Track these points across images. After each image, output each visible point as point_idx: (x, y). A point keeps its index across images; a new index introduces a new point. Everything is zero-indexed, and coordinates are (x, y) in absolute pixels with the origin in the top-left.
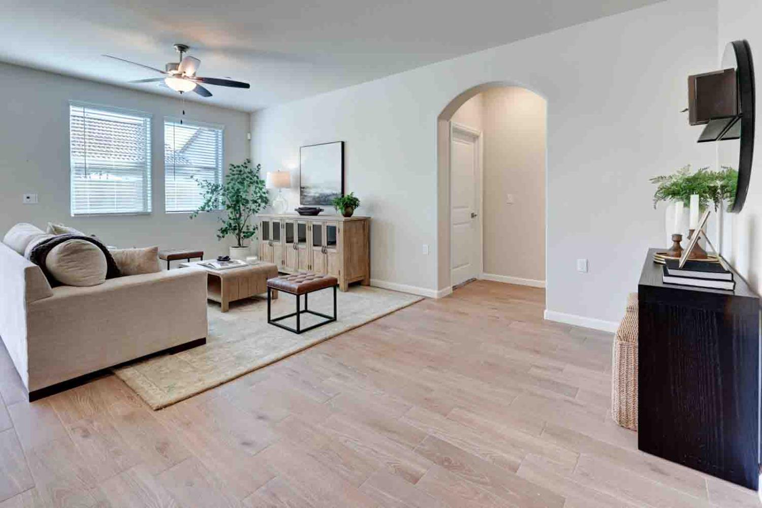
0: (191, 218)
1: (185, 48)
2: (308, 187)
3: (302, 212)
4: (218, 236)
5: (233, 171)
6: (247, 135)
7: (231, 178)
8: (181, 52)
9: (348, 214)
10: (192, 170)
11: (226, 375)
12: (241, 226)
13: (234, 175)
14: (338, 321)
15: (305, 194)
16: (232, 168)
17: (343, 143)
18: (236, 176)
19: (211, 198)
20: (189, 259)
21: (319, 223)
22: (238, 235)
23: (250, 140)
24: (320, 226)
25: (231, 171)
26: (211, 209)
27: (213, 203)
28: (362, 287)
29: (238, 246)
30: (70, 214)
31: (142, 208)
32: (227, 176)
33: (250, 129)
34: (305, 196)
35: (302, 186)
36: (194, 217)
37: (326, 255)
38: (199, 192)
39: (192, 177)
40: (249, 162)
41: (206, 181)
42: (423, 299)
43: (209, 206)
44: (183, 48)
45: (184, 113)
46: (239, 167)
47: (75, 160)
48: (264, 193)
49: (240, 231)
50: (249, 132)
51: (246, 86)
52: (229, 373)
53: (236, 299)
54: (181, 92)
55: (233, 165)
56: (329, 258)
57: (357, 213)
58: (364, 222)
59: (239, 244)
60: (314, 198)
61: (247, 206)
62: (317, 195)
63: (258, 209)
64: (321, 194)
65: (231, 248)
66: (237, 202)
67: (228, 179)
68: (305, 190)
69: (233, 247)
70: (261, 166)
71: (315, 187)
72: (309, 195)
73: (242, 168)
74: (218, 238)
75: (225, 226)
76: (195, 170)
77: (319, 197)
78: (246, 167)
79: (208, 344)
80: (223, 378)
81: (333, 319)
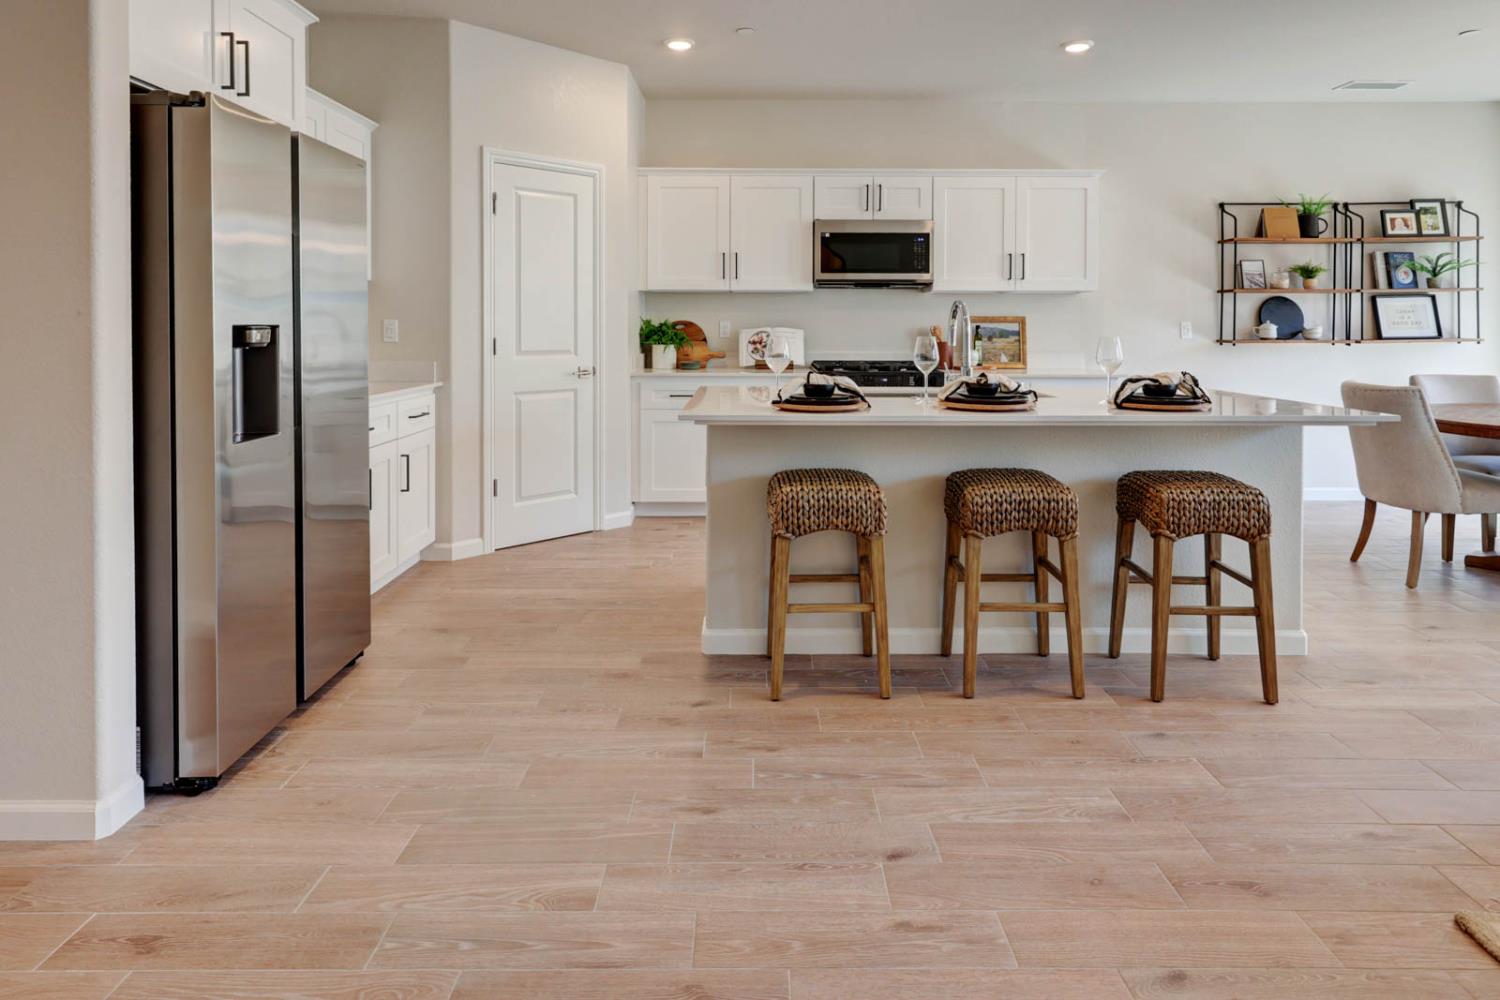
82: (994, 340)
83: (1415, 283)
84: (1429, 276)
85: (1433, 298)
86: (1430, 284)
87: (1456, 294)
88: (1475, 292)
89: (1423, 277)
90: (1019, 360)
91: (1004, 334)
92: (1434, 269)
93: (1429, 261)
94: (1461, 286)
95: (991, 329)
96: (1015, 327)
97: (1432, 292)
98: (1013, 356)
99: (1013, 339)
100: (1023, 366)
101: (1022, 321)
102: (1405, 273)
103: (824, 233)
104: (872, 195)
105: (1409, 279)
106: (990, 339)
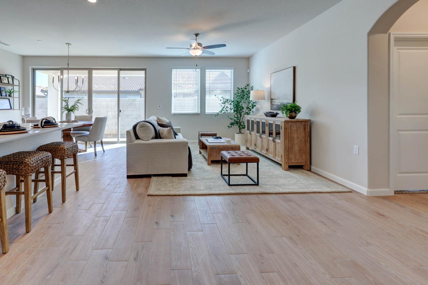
0: (216, 116)
1: (198, 35)
2: (274, 99)
3: (267, 115)
4: (228, 126)
5: (238, 91)
6: (247, 70)
7: (237, 95)
8: (196, 37)
9: (291, 117)
10: (218, 92)
11: (179, 192)
12: (241, 121)
13: (238, 93)
14: (259, 187)
15: (273, 103)
16: (238, 89)
17: (294, 68)
18: (240, 94)
19: (225, 106)
20: (213, 136)
21: (272, 122)
22: (239, 127)
23: (249, 73)
24: (272, 124)
25: (237, 91)
26: (225, 112)
27: (226, 109)
28: (303, 170)
29: (239, 133)
30: (171, 113)
31: (197, 111)
32: (235, 94)
33: (248, 67)
34: (273, 104)
35: (272, 98)
36: (217, 116)
37: (275, 143)
38: (219, 103)
39: (215, 96)
40: (248, 85)
41: (223, 97)
42: (351, 192)
43: (224, 110)
44: (197, 35)
45: (197, 66)
46: (242, 89)
47: (173, 91)
48: (254, 103)
49: (240, 124)
50: (249, 69)
51: (224, 45)
52: (181, 192)
53: (215, 160)
54: (196, 56)
55: (239, 88)
56: (277, 146)
57: (300, 116)
58: (305, 123)
59: (240, 132)
60: (278, 106)
61: (243, 111)
62: (279, 104)
63: (250, 113)
64: (281, 103)
65: (235, 134)
66: (238, 108)
67: (236, 96)
68: (274, 101)
69: (236, 133)
70: (254, 87)
71: (278, 99)
72: (275, 104)
73: (244, 89)
74: (228, 127)
75: (233, 121)
76: (220, 92)
77: (280, 105)
78: (246, 89)
79: (188, 177)
80: (177, 193)
81: (257, 184)
83: (6, 96)
84: (9, 94)
85: (9, 99)
86: (9, 96)
87: (13, 99)
88: (18, 98)
89: (8, 94)
92: (10, 92)
93: (9, 90)
94: (14, 97)
97: (9, 98)
102: (4, 93)
105: (5, 95)
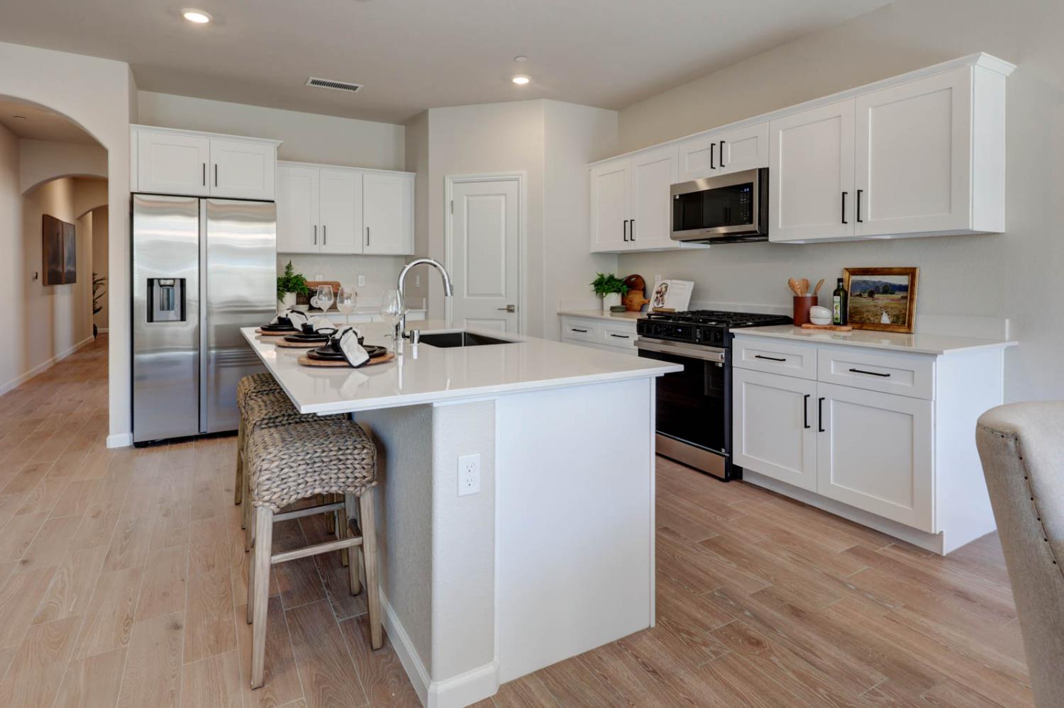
82: (876, 296)
90: (904, 323)
91: (888, 289)
95: (874, 282)
96: (903, 280)
98: (898, 317)
99: (898, 295)
100: (908, 331)
101: (911, 272)
103: (675, 196)
104: (716, 152)
106: (871, 294)
